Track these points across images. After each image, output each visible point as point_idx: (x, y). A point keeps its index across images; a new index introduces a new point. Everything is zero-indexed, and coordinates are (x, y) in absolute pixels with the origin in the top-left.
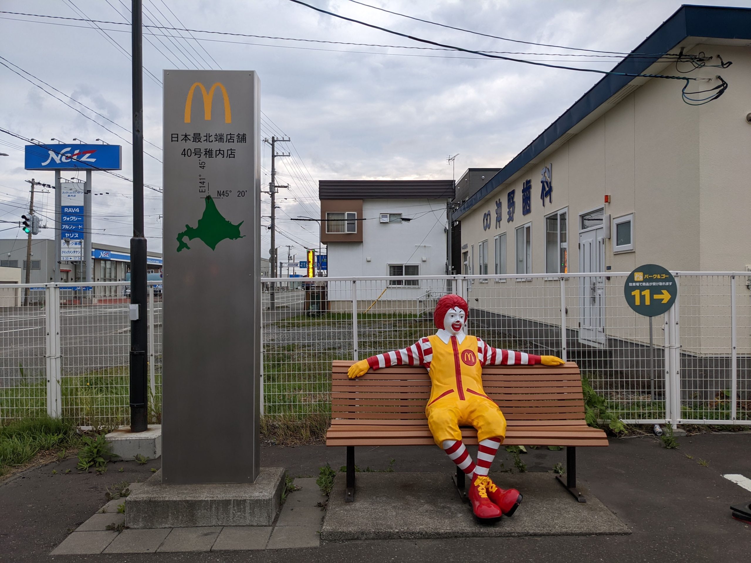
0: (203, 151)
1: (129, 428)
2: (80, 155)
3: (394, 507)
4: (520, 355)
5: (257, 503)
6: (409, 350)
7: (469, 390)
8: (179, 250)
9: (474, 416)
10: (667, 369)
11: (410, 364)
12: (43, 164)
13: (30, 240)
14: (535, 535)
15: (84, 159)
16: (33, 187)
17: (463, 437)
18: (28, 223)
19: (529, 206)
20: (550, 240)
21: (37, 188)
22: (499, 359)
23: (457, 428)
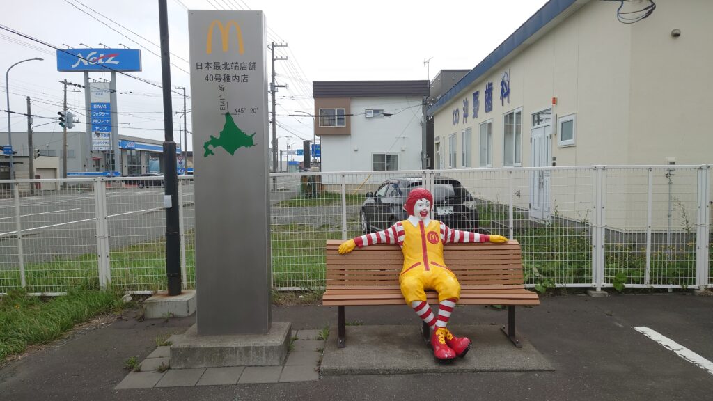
0: (222, 76)
1: (167, 292)
2: (105, 59)
3: (375, 351)
4: (473, 235)
5: (270, 349)
6: (387, 232)
7: (432, 263)
8: (206, 155)
9: (436, 282)
10: (594, 243)
11: (388, 243)
12: (74, 66)
13: (65, 132)
14: (480, 371)
15: (109, 61)
16: (65, 87)
17: (428, 299)
18: (64, 118)
19: (491, 105)
20: (508, 131)
21: (69, 87)
22: (457, 238)
23: (423, 292)
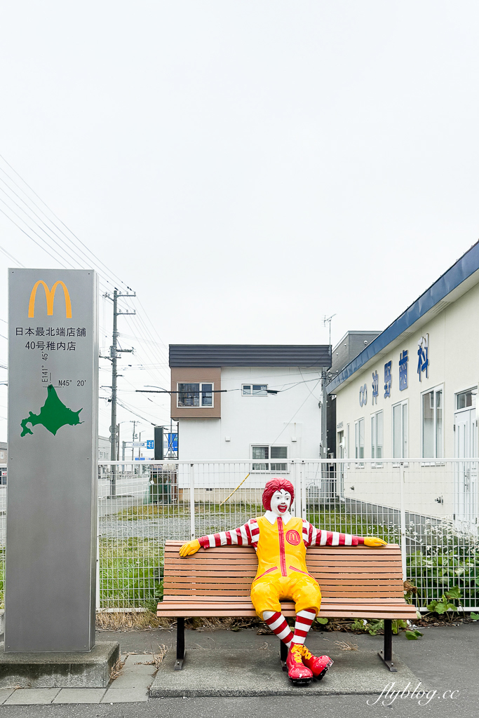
0: (45, 344)
3: (219, 673)
4: (344, 536)
5: (92, 668)
6: (239, 531)
7: (291, 568)
8: (23, 435)
9: (293, 590)
11: (240, 545)
14: (341, 693)
19: (406, 380)
22: (324, 540)
23: (277, 600)
